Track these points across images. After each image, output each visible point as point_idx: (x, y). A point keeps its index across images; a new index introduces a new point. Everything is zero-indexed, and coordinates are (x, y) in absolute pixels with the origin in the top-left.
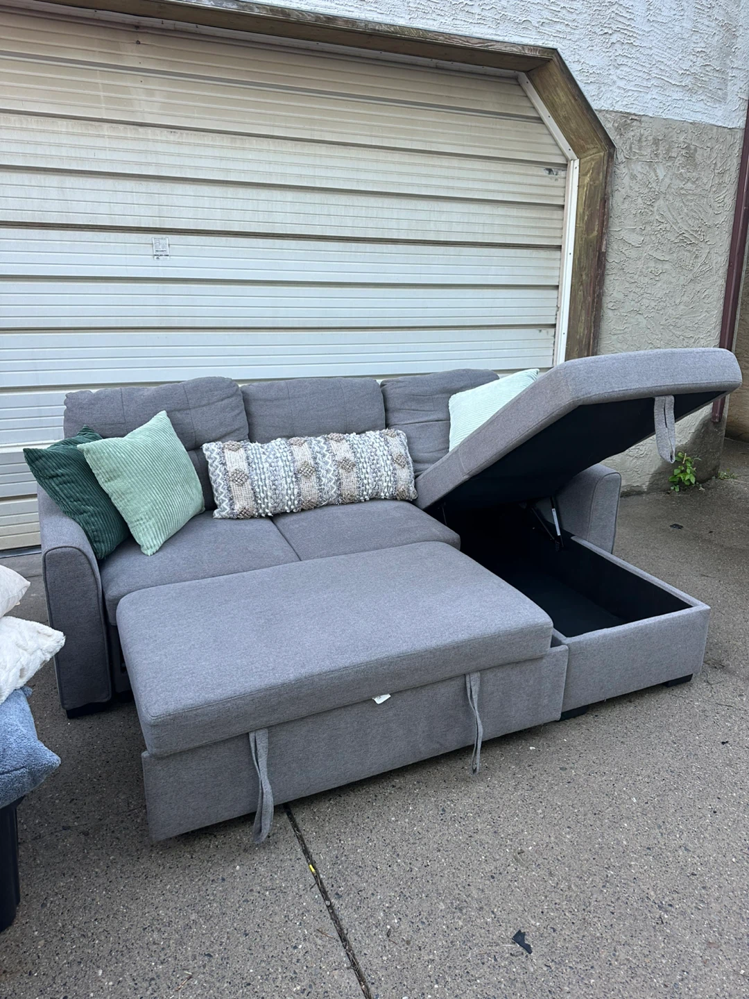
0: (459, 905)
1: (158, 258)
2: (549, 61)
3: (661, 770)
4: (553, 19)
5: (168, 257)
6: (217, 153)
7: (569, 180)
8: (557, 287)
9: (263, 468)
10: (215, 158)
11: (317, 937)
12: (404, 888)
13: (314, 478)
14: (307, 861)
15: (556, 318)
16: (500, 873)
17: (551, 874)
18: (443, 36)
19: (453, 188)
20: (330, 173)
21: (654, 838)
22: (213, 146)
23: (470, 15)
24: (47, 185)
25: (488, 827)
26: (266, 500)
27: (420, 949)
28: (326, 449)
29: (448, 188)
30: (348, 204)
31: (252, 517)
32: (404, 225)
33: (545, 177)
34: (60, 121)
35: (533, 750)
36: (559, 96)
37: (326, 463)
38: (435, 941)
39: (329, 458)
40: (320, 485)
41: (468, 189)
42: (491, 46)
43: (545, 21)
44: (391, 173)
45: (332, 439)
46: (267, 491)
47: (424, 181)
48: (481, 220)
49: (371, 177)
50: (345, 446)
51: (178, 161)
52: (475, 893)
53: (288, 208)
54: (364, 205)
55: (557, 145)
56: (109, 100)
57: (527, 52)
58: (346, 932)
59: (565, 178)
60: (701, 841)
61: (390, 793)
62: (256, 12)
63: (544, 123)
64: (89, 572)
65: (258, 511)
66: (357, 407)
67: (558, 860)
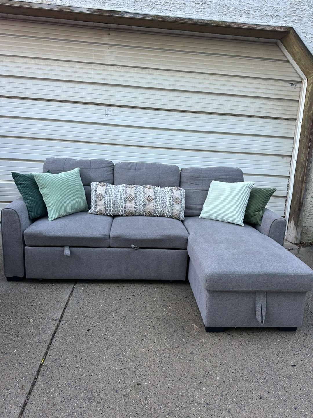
0: (90, 397)
1: (107, 116)
2: (289, 33)
3: (245, 368)
4: (292, 14)
5: (111, 116)
6: (135, 75)
7: (302, 88)
8: (293, 138)
9: (111, 195)
10: (134, 77)
11: (20, 388)
12: (73, 382)
13: (133, 202)
14: (43, 358)
15: (292, 153)
16: (122, 390)
17: (146, 399)
18: (234, 24)
19: (240, 91)
20: (182, 84)
21: (215, 400)
22: (134, 73)
23: (249, 15)
24: (69, 87)
25: (133, 368)
26: (110, 208)
27: (56, 410)
28: (142, 191)
29: (238, 91)
30: (189, 97)
31: (104, 215)
32: (215, 106)
33: (290, 87)
34: (76, 64)
35: (184, 341)
36: (295, 49)
37: (141, 197)
38: (66, 409)
39: (142, 195)
40: (136, 206)
41: (248, 92)
42: (258, 27)
43: (287, 15)
44: (211, 84)
45: (147, 187)
46: (111, 204)
47: (226, 88)
48: (254, 105)
49: (201, 86)
50: (152, 190)
51: (119, 78)
52: (102, 395)
53: (163, 98)
54: (197, 97)
55: (297, 72)
56: (95, 55)
57: (277, 29)
58: (33, 391)
59: (300, 88)
60: (241, 410)
61: (101, 341)
62: (150, 18)
63: (290, 63)
64: (18, 220)
65: (106, 212)
66: (165, 176)
67: (155, 394)
